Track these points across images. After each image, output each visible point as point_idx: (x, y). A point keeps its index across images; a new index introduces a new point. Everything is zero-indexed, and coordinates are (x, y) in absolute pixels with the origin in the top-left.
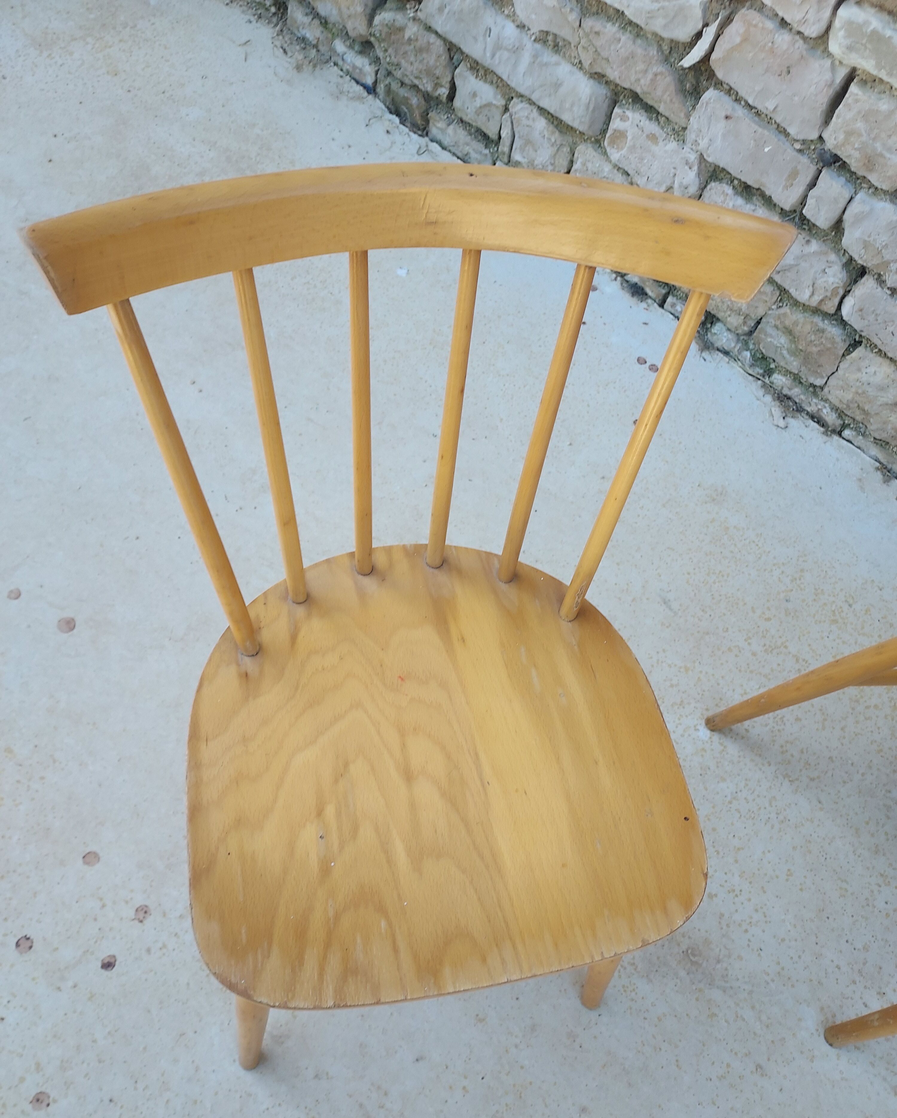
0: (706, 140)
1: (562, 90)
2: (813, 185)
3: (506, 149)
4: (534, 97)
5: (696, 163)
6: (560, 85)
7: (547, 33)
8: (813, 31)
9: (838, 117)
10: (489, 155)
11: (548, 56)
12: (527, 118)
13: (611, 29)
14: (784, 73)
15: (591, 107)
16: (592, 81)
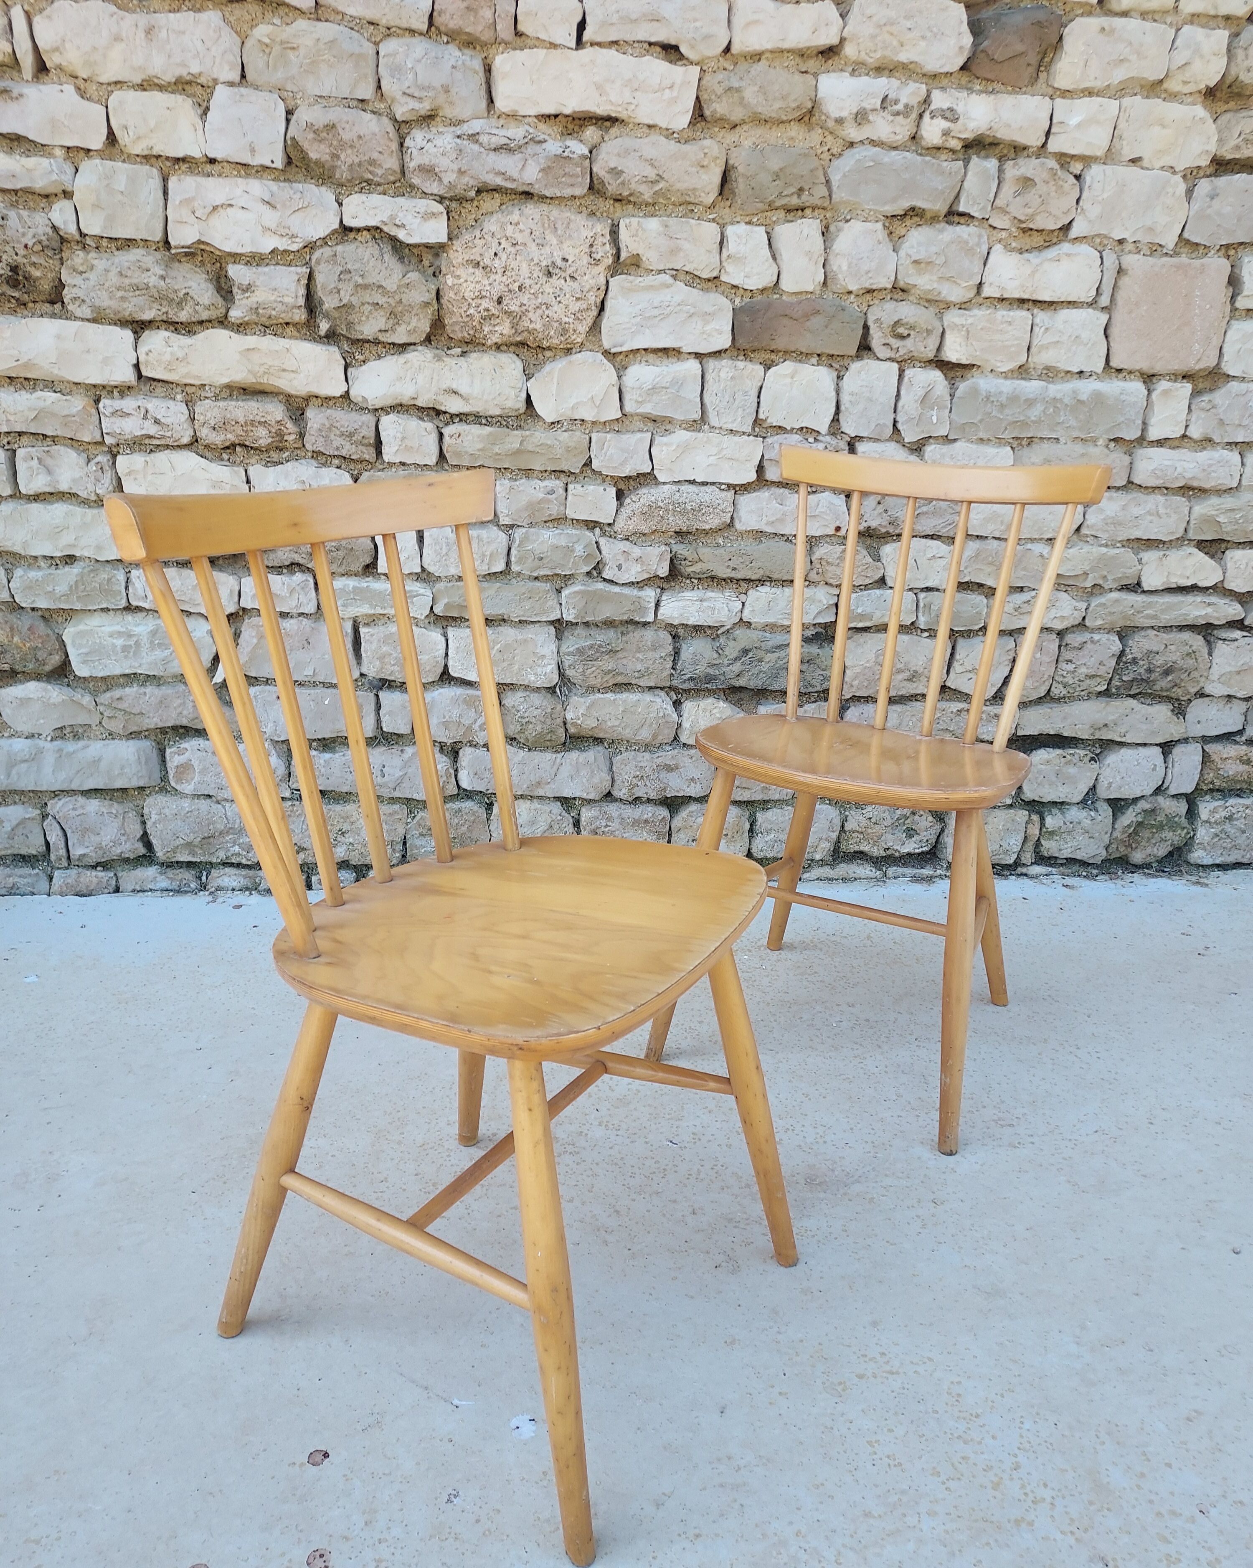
0: (270, 725)
1: (103, 765)
2: (378, 706)
3: (63, 852)
4: (74, 786)
5: (271, 747)
6: (99, 760)
7: (61, 728)
8: (311, 608)
9: (366, 652)
10: (41, 873)
11: (71, 746)
12: (74, 809)
13: (132, 691)
14: (306, 645)
15: (143, 760)
16: (131, 742)
